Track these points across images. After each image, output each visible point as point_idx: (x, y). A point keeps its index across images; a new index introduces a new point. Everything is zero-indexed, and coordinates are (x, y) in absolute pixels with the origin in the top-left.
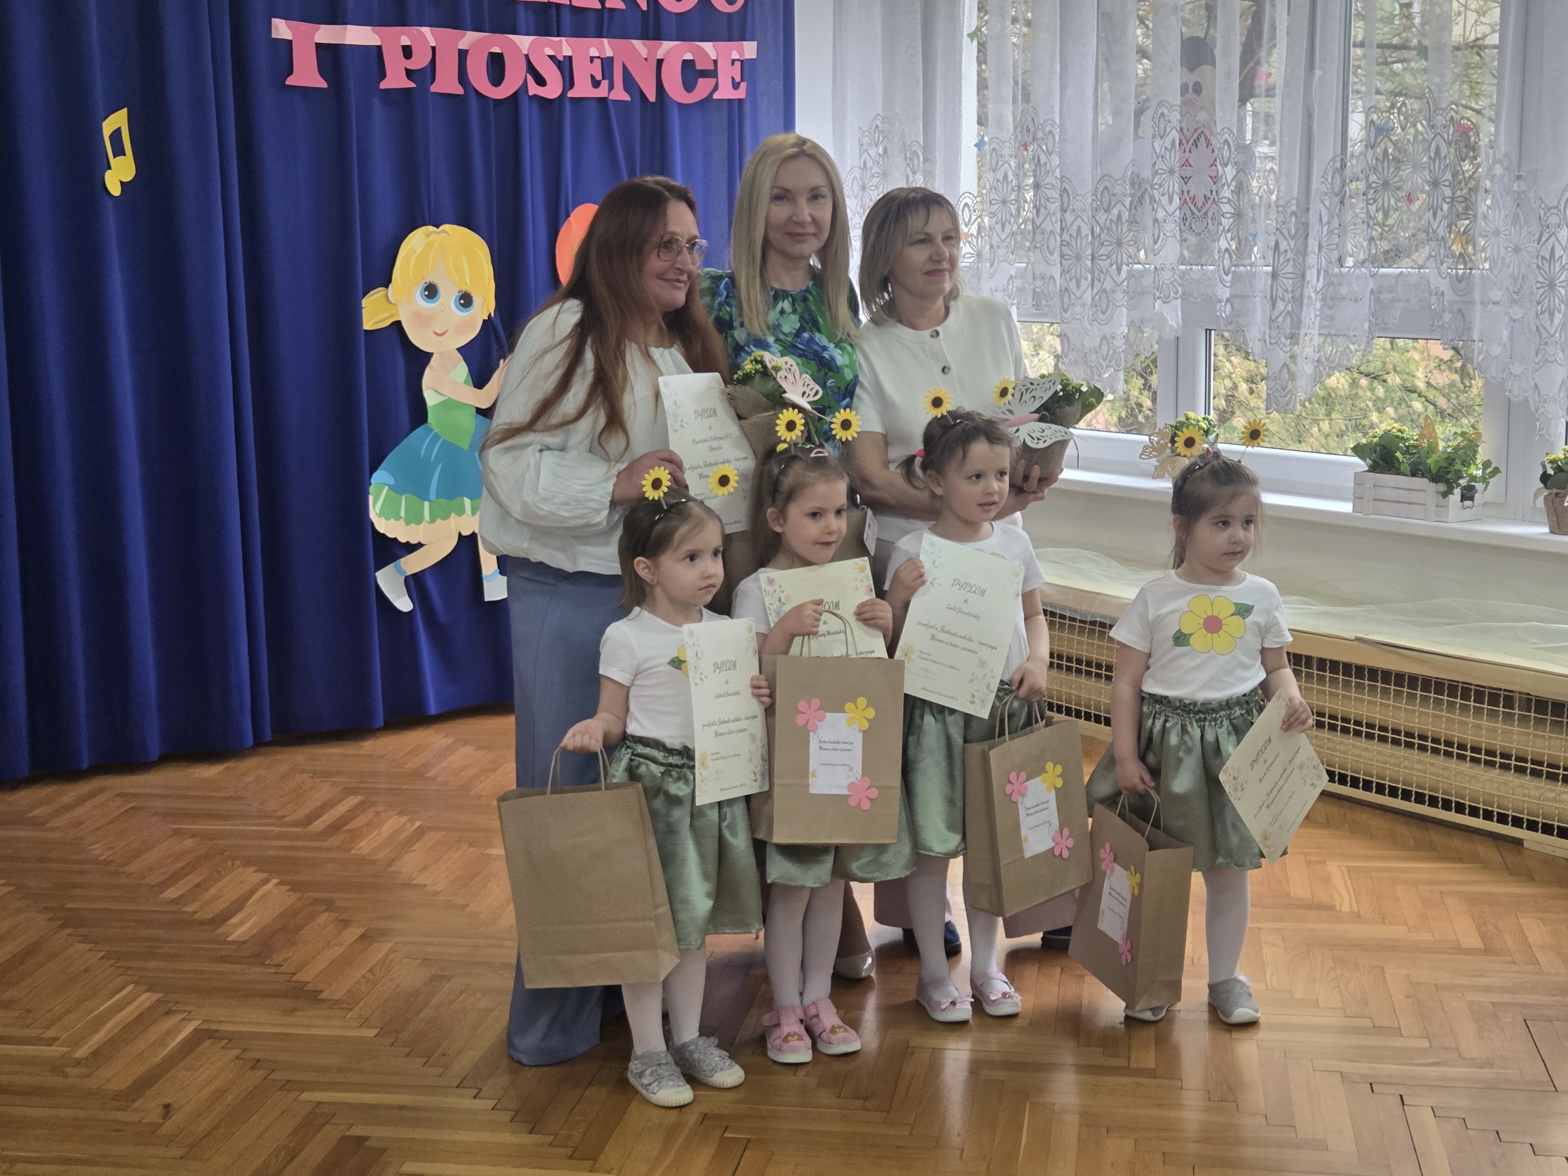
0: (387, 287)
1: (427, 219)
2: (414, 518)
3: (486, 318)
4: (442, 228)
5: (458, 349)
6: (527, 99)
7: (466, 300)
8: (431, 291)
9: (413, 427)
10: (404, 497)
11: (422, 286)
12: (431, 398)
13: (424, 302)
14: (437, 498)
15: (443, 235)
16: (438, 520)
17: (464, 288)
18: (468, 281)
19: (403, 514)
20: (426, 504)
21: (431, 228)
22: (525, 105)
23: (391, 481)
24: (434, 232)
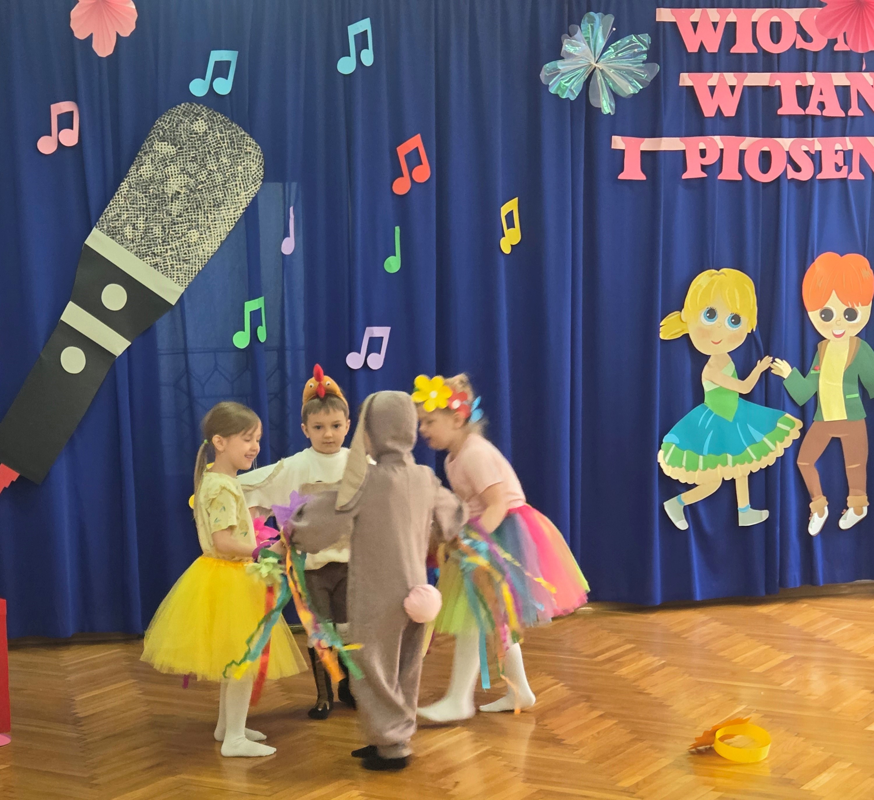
0: (681, 311)
1: (711, 265)
2: (692, 467)
3: (750, 332)
4: (721, 271)
5: (729, 353)
6: (786, 182)
7: (736, 320)
8: (712, 314)
9: (694, 406)
10: (685, 452)
11: (705, 310)
12: (707, 386)
13: (706, 321)
14: (709, 453)
15: (723, 275)
16: (709, 469)
17: (735, 312)
18: (738, 307)
19: (684, 464)
20: (701, 457)
21: (714, 271)
22: (785, 186)
23: (678, 442)
24: (716, 274)
